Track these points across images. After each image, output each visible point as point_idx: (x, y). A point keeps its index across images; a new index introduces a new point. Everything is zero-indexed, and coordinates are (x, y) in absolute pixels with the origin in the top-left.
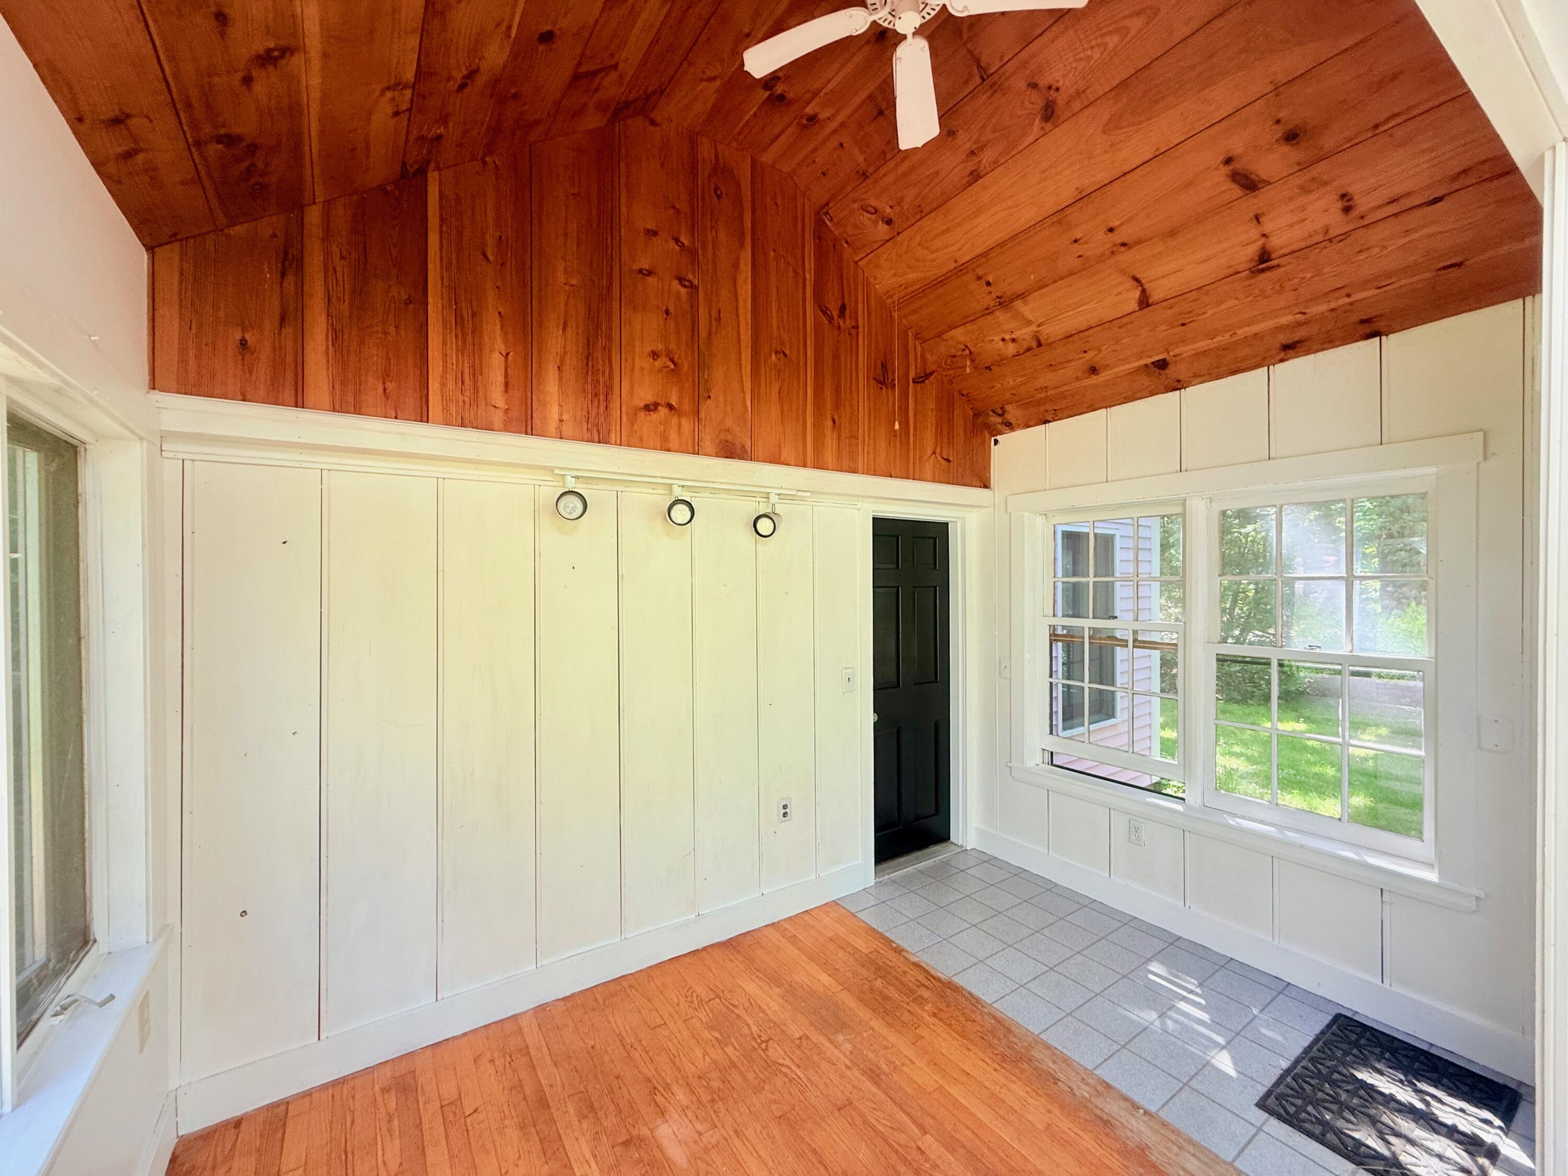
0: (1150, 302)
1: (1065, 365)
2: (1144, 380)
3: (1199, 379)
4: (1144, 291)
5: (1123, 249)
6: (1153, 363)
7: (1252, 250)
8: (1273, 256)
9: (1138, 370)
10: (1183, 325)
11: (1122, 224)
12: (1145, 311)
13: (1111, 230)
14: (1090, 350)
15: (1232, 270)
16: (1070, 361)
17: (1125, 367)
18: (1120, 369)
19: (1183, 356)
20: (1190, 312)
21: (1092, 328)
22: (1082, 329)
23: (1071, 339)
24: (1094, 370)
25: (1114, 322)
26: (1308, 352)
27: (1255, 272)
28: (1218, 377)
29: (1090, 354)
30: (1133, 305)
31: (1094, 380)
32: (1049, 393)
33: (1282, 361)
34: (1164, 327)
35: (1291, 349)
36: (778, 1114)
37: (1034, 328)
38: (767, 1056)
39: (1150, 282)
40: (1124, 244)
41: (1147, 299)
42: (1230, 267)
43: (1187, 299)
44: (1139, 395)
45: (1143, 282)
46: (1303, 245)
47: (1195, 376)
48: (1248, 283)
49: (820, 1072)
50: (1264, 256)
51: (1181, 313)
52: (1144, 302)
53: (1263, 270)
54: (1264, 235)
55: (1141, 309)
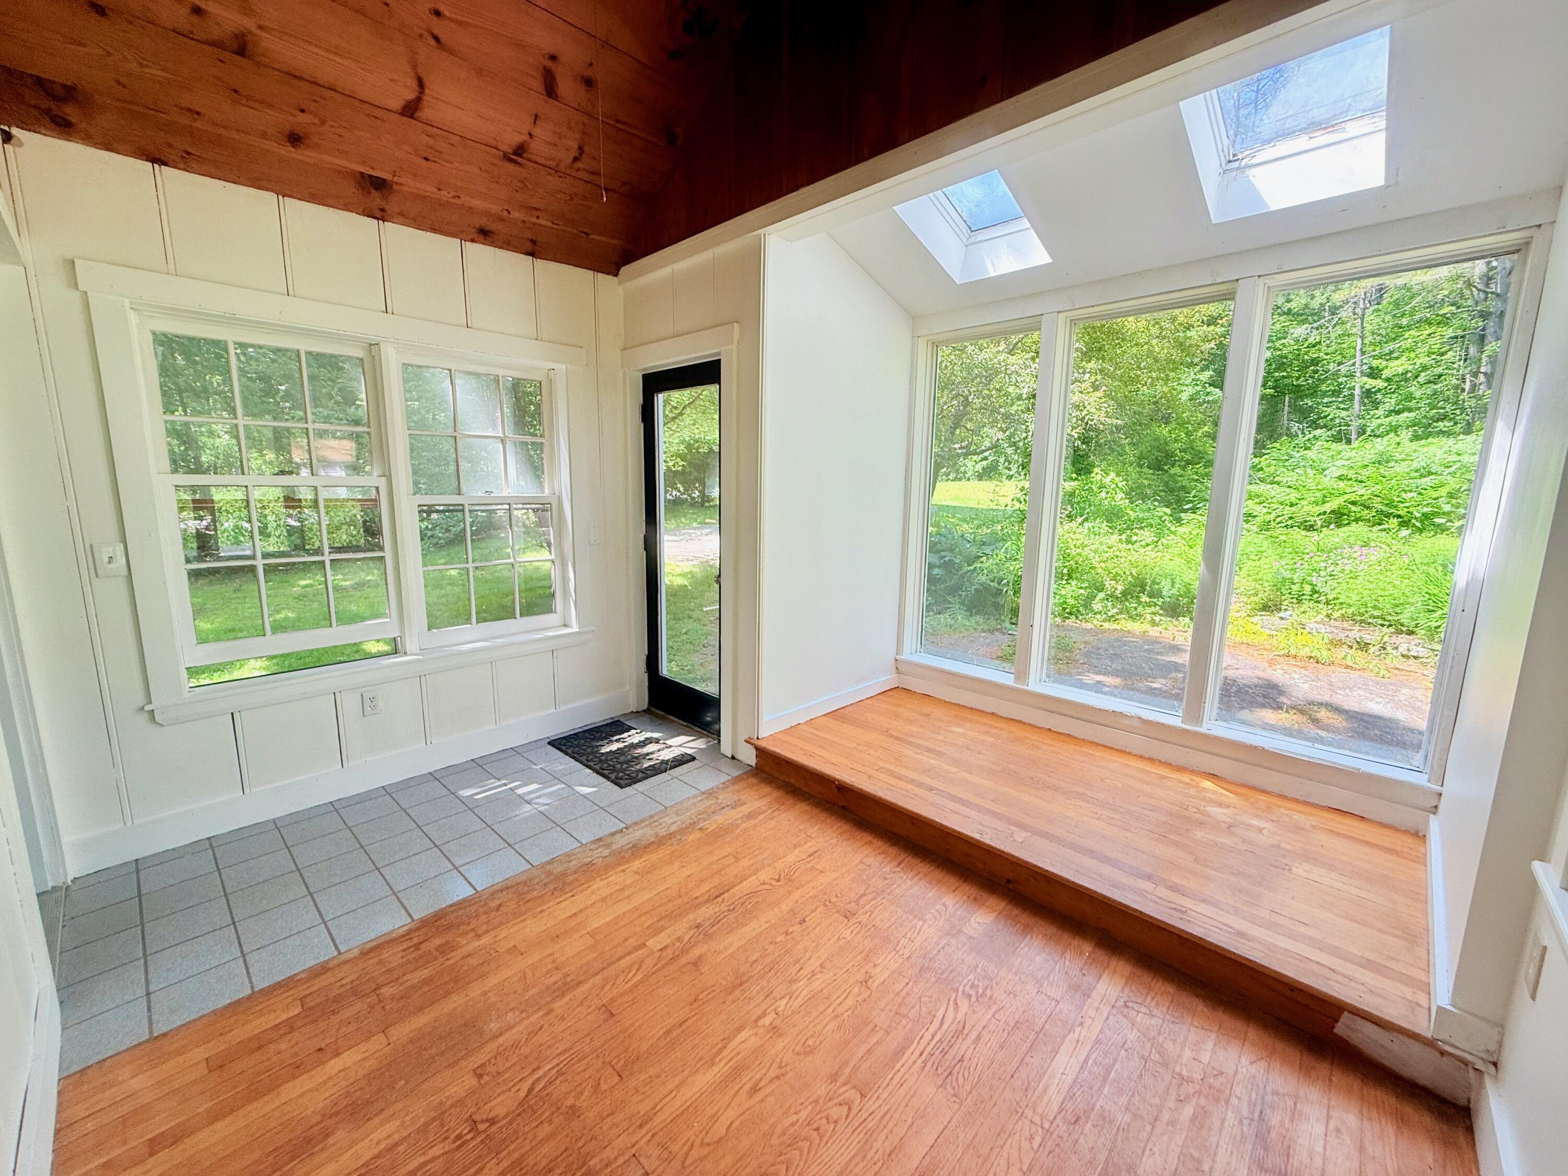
0: (416, 115)
1: (256, 105)
2: (350, 190)
3: (401, 219)
4: (419, 100)
5: (433, 42)
6: (370, 176)
7: (518, 139)
8: (525, 155)
9: (352, 174)
10: (427, 159)
11: (452, 20)
12: (406, 119)
13: (437, 13)
14: (311, 112)
15: (494, 143)
16: (271, 106)
17: (336, 161)
18: (329, 159)
19: (404, 188)
20: (440, 152)
21: (335, 90)
22: (321, 83)
23: (294, 81)
24: (295, 139)
25: (364, 106)
26: (493, 244)
27: (507, 158)
28: (420, 227)
29: (302, 118)
30: (397, 104)
31: (287, 151)
32: (197, 124)
33: (473, 241)
34: (409, 149)
35: (485, 235)
36: (617, 1079)
37: (249, 24)
38: (505, 1117)
39: (433, 97)
40: (437, 39)
41: (416, 109)
42: (495, 139)
43: (447, 138)
44: (331, 202)
45: (427, 91)
46: (542, 161)
47: (401, 214)
48: (496, 162)
49: (553, 1041)
50: (520, 150)
51: (431, 147)
52: (411, 109)
53: (511, 160)
54: (530, 134)
55: (402, 114)
